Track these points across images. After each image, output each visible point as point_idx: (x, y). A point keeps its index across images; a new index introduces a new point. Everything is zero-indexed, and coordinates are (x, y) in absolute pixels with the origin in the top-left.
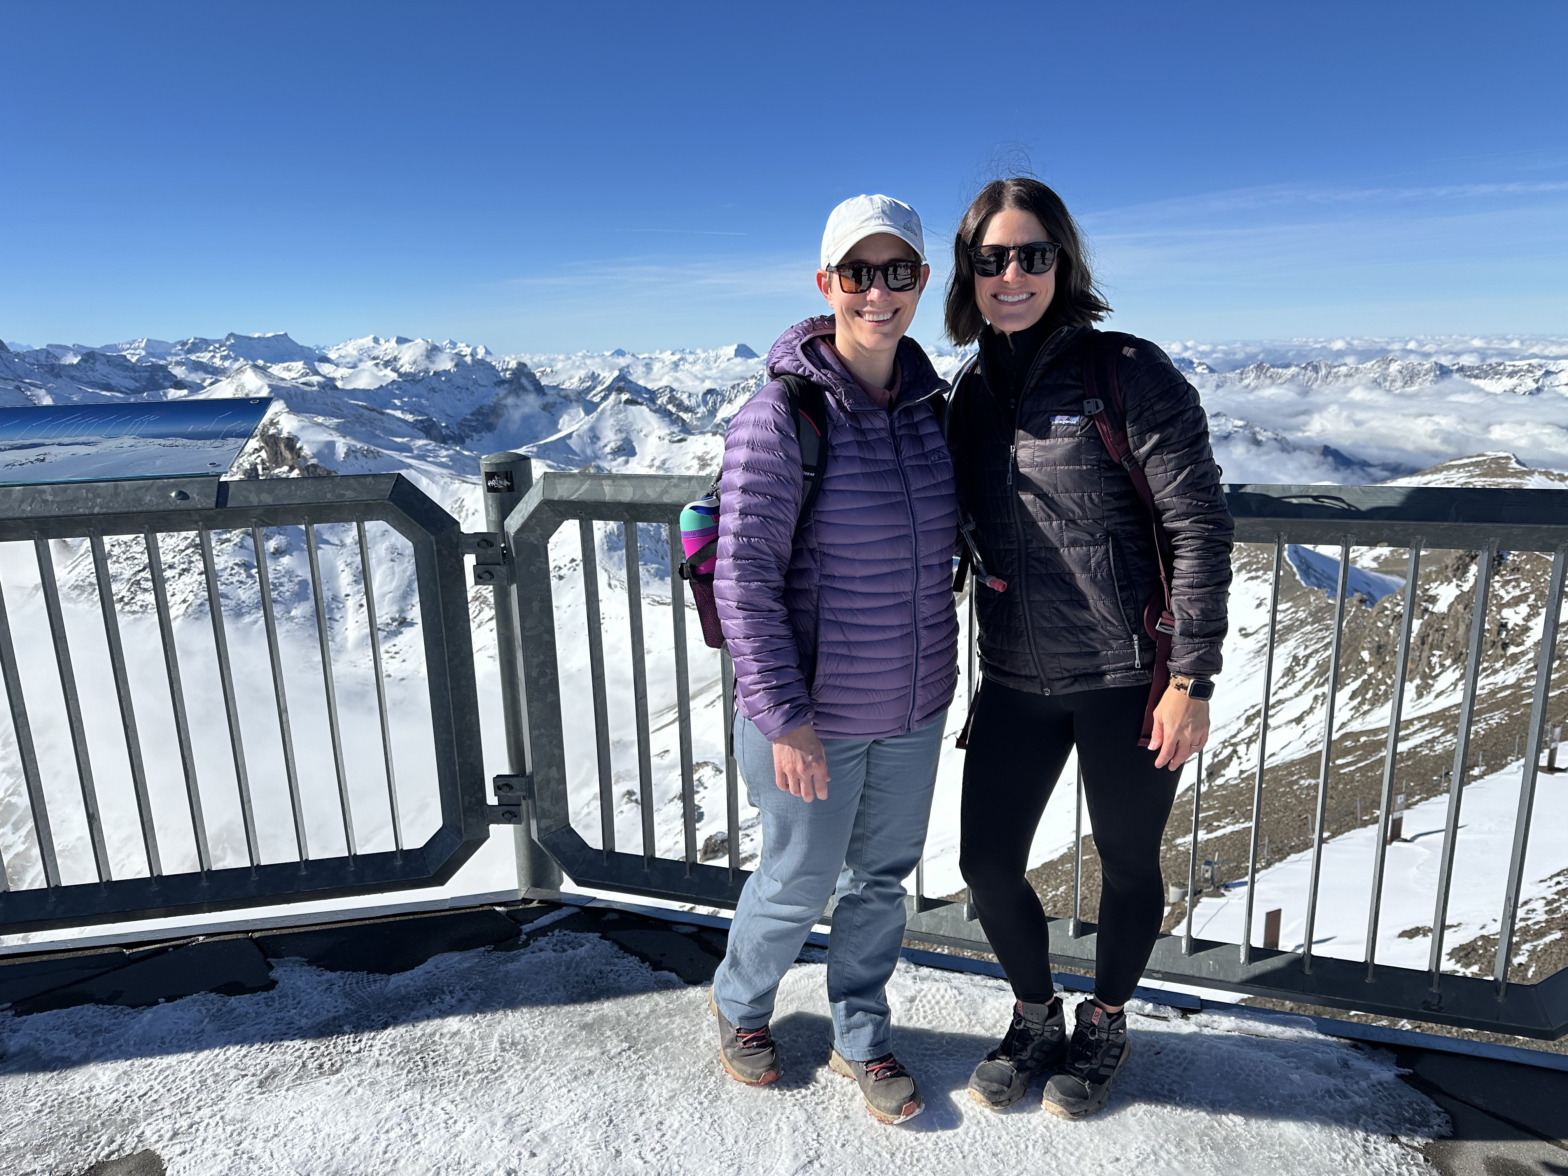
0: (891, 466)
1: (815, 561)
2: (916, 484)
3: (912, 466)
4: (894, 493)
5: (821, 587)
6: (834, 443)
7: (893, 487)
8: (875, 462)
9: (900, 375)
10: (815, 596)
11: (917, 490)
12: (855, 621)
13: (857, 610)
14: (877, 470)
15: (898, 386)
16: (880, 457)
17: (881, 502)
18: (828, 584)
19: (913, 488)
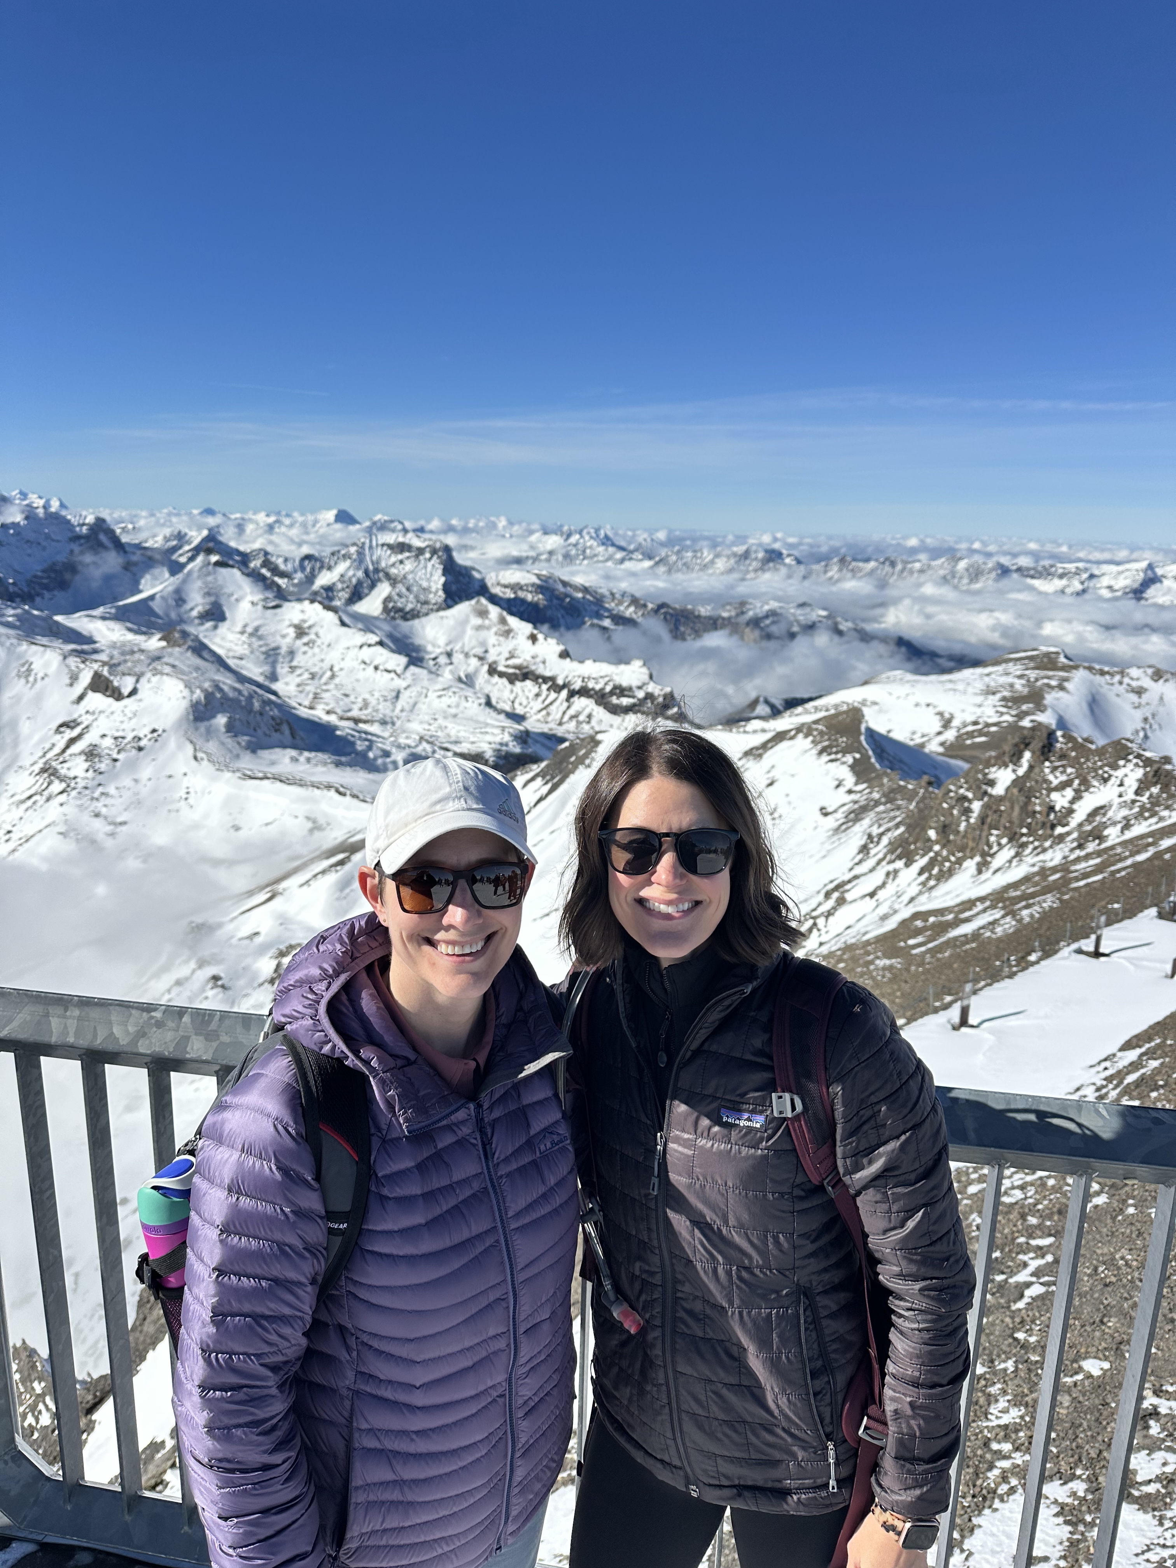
0: (476, 1186)
1: (348, 1349)
2: (517, 1202)
3: (509, 1175)
4: (479, 1237)
5: (357, 1393)
6: (380, 1175)
7: (478, 1226)
8: (450, 1188)
9: (492, 1016)
10: (347, 1404)
11: (518, 1215)
12: (412, 1448)
13: (417, 1433)
14: (452, 1202)
15: (489, 1038)
16: (457, 1176)
17: (456, 1264)
18: (368, 1389)
19: (511, 1213)
